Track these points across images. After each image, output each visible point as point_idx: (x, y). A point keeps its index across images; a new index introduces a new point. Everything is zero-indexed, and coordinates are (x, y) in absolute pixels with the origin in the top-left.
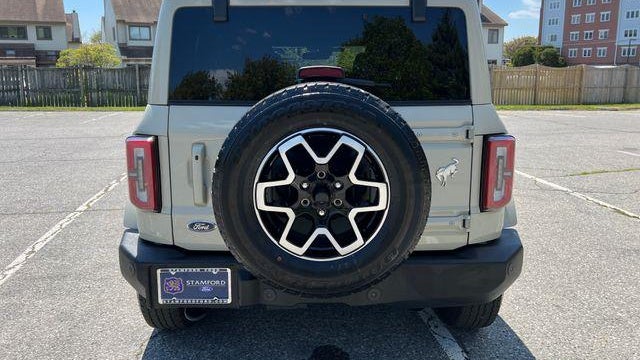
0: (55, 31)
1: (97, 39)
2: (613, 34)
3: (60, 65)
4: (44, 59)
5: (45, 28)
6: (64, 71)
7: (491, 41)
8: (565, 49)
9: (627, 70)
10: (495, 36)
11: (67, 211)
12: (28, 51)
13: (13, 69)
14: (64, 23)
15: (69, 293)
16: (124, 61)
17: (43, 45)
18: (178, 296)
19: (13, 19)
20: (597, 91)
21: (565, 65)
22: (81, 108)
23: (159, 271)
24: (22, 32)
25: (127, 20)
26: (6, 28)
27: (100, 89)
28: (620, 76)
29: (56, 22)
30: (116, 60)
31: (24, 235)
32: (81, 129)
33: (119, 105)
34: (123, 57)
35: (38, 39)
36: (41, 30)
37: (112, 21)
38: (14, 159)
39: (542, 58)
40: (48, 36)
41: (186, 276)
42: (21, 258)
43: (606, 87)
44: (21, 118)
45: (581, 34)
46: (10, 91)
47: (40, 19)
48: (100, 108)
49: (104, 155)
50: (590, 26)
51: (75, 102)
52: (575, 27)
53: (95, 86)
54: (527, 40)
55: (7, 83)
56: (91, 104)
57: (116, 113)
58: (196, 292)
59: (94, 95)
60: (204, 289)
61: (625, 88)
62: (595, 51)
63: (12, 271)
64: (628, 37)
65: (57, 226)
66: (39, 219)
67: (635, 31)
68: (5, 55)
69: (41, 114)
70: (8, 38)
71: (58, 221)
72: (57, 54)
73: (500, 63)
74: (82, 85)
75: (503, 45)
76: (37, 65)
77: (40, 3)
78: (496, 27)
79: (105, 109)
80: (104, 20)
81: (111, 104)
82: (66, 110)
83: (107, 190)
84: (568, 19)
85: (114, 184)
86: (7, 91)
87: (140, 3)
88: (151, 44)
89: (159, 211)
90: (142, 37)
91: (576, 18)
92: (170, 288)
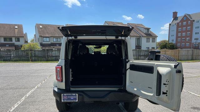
0: (21, 39)
1: (32, 41)
2: (191, 39)
3: (22, 49)
4: (17, 48)
5: (18, 38)
6: (24, 51)
7: (153, 42)
8: (176, 44)
9: (193, 50)
10: (154, 40)
11: (32, 88)
12: (13, 45)
13: (9, 51)
14: (24, 37)
15: (37, 105)
16: (41, 48)
17: (17, 43)
18: (66, 100)
19: (8, 35)
20: (184, 57)
21: (176, 49)
22: (30, 62)
23: (62, 95)
24: (11, 39)
25: (42, 36)
26: (6, 38)
27: (35, 56)
28: (190, 52)
29: (21, 36)
30: (39, 48)
31: (23, 93)
32: (31, 68)
33: (41, 61)
35: (16, 41)
36: (17, 39)
37: (38, 36)
38: (14, 76)
39: (169, 46)
40: (19, 41)
41: (68, 95)
42: (24, 98)
43: (187, 55)
44: (12, 65)
45: (181, 39)
46: (8, 57)
47: (16, 35)
49: (39, 75)
50: (184, 37)
51: (27, 60)
52: (179, 37)
53: (33, 55)
54: (164, 41)
55: (8, 54)
56: (32, 61)
57: (40, 63)
58: (70, 99)
59: (33, 58)
61: (192, 56)
62: (185, 44)
63: (22, 101)
64: (195, 40)
65: (31, 92)
66: (26, 90)
67: (198, 38)
68: (6, 46)
69: (18, 64)
70: (6, 41)
71: (31, 90)
72: (21, 46)
73: (155, 48)
74: (30, 55)
75: (157, 43)
76: (15, 49)
77: (16, 30)
78: (154, 37)
79: (36, 62)
80: (35, 35)
81: (38, 61)
82: (25, 63)
83: (42, 83)
84: (177, 35)
85: (43, 82)
86: (7, 57)
87: (46, 30)
88: (50, 43)
89: (62, 81)
90: (47, 41)
91: (179, 34)
92: (64, 98)
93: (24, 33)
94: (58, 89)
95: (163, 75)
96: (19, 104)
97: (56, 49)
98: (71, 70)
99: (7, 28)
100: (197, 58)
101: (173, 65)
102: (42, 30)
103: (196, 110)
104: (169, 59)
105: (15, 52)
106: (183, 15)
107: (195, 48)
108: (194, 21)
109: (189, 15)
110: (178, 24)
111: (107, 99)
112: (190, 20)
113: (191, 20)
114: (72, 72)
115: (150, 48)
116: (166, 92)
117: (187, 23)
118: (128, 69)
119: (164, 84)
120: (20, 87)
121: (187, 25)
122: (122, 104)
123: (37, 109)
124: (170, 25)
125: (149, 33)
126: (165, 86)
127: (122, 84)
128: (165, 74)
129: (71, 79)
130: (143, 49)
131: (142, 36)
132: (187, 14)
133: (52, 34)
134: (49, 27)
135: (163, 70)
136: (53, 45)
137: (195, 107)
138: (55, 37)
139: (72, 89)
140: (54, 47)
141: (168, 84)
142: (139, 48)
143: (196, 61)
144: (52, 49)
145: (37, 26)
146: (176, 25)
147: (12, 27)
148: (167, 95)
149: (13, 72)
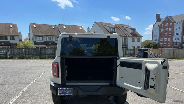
0: (16, 38)
1: (26, 39)
2: (172, 39)
3: (17, 47)
4: (13, 46)
6: (19, 49)
7: (138, 41)
8: (159, 43)
9: (174, 49)
10: (139, 40)
11: (28, 83)
12: (8, 43)
13: (5, 49)
14: (18, 35)
17: (12, 42)
18: (62, 94)
19: (3, 34)
20: (166, 55)
21: (159, 48)
22: (24, 59)
23: (58, 89)
24: (6, 38)
25: (36, 35)
26: (1, 36)
27: (29, 54)
28: (172, 51)
29: (16, 35)
30: (33, 46)
31: (20, 88)
32: (26, 65)
33: (34, 58)
34: (35, 45)
35: (11, 40)
36: (12, 37)
37: (32, 35)
38: (11, 72)
39: (153, 46)
40: (13, 39)
41: (63, 90)
42: (21, 93)
43: (168, 54)
44: (8, 62)
45: (163, 39)
47: (11, 34)
48: (29, 59)
49: (34, 71)
50: (166, 37)
51: (22, 58)
52: (161, 37)
53: (28, 53)
54: (149, 41)
55: (3, 52)
56: (27, 58)
57: (34, 61)
58: (65, 93)
59: (28, 56)
60: (67, 92)
61: (173, 54)
62: (167, 44)
63: (20, 95)
64: (176, 40)
65: (27, 87)
66: (22, 85)
67: (178, 38)
68: (1, 44)
69: (13, 61)
70: (2, 40)
71: (27, 85)
72: (16, 44)
73: (140, 47)
74: (24, 53)
75: (142, 42)
76: (10, 47)
77: (11, 30)
78: (139, 37)
79: (31, 59)
80: (29, 34)
81: (32, 58)
82: (20, 60)
83: (37, 79)
84: (160, 35)
85: (39, 78)
86: (3, 54)
87: (40, 30)
88: (43, 41)
89: (58, 77)
90: (40, 40)
91: (162, 35)
92: (60, 92)
93: (19, 32)
94: (54, 84)
95: (151, 70)
96: (17, 98)
97: (49, 48)
98: (66, 67)
99: (2, 27)
100: (177, 56)
101: (160, 61)
102: (36, 29)
103: (178, 103)
104: (156, 57)
105: (11, 49)
106: (166, 17)
107: (176, 48)
108: (175, 22)
109: (171, 17)
110: (161, 25)
111: (99, 93)
112: (171, 22)
113: (173, 21)
114: (67, 68)
115: (136, 47)
116: (153, 86)
117: (169, 24)
118: (118, 66)
119: (152, 79)
120: (16, 82)
121: (169, 26)
122: (112, 98)
123: (34, 103)
124: (154, 26)
125: (135, 33)
126: (153, 80)
127: (112, 80)
128: (153, 70)
129: (66, 74)
130: (130, 48)
131: (129, 36)
132: (169, 16)
133: (45, 33)
134: (43, 27)
135: (151, 66)
136: (46, 43)
137: (177, 100)
138: (48, 35)
139: (67, 84)
140: (47, 46)
141: (155, 79)
142: (125, 47)
143: (177, 59)
144: (45, 48)
145: (31, 25)
146: (159, 26)
147: (7, 26)
148: (154, 89)
149: (9, 68)
